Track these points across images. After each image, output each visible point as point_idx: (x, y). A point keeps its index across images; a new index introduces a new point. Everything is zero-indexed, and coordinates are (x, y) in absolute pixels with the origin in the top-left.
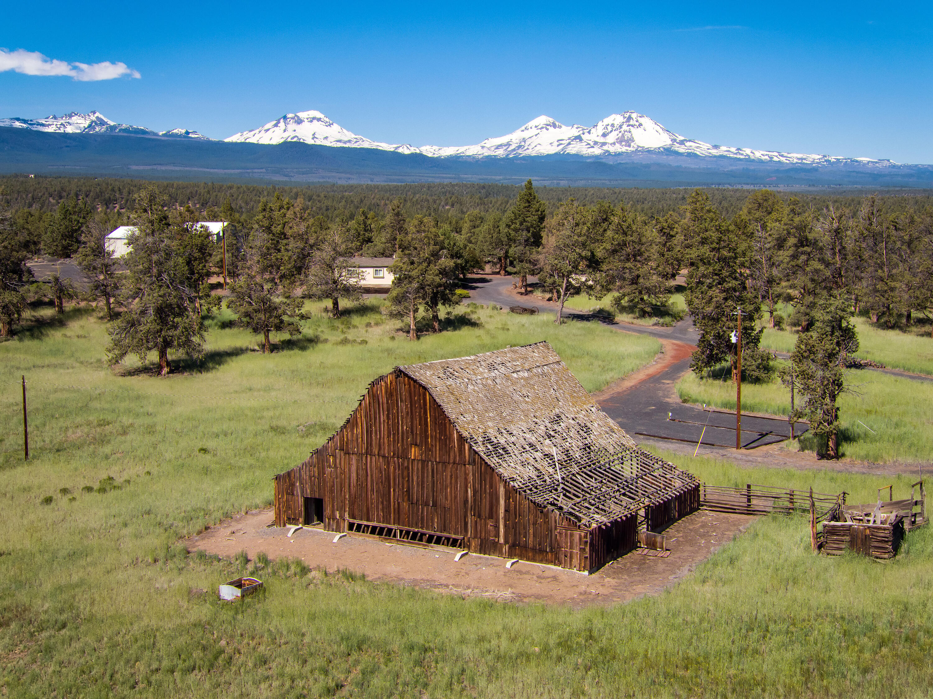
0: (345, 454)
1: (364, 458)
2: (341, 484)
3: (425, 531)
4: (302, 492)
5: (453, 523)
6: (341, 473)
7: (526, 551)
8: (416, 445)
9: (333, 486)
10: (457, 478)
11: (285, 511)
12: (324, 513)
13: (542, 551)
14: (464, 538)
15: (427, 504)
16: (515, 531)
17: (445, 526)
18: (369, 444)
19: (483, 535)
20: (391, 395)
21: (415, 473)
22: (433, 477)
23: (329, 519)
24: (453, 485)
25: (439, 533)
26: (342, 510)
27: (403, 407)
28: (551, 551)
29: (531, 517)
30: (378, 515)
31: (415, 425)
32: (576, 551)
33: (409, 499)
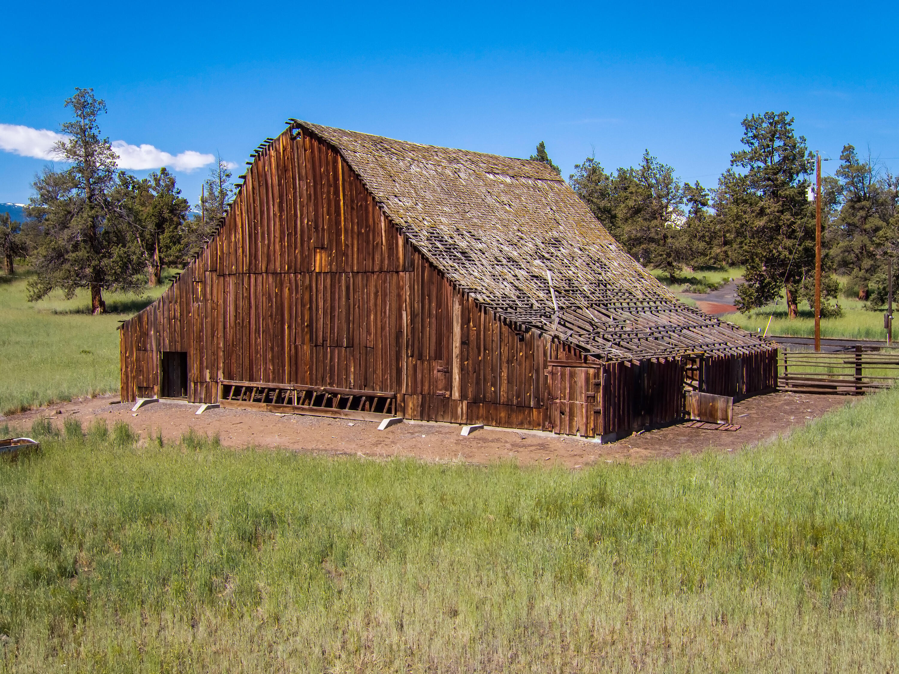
0: (219, 276)
1: (246, 280)
2: (213, 326)
3: (335, 388)
4: (158, 345)
5: (379, 372)
6: (213, 308)
7: (496, 409)
8: (322, 248)
9: (201, 331)
10: (386, 295)
11: (134, 378)
12: (189, 375)
13: (522, 407)
14: (395, 397)
15: (339, 345)
16: (478, 375)
17: (366, 379)
18: (254, 256)
19: (426, 388)
20: (286, 170)
21: (321, 295)
22: (348, 298)
23: (196, 384)
24: (379, 308)
25: (356, 391)
26: (213, 367)
27: (302, 186)
28: (538, 406)
29: (505, 350)
30: (265, 369)
31: (320, 216)
32: (580, 401)
33: (311, 340)
